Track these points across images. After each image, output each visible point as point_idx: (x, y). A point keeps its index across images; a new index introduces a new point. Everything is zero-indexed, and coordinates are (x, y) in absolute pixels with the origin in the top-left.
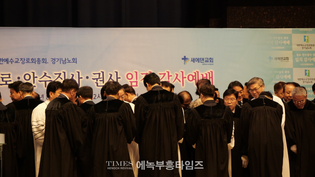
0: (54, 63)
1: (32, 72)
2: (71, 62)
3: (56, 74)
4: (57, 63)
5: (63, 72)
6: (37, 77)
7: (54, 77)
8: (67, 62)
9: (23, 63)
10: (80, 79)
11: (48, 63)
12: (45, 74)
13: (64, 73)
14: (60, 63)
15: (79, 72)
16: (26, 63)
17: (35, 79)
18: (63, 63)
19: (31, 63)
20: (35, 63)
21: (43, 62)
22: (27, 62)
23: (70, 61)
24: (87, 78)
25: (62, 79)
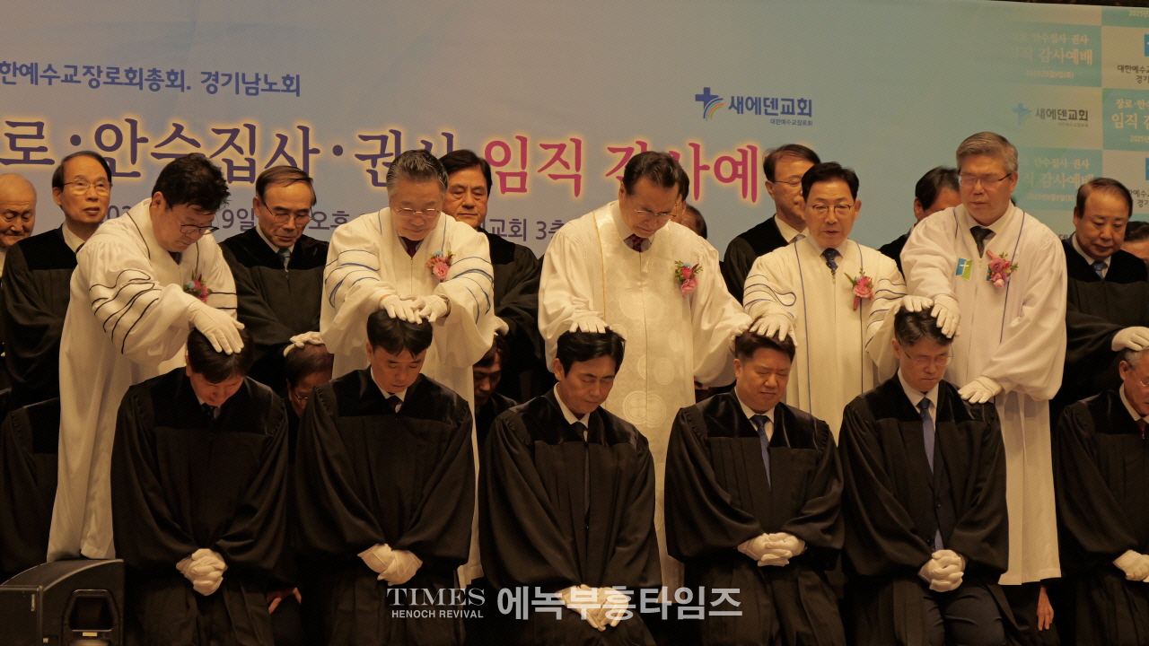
0: (212, 89)
1: (127, 120)
2: (278, 91)
3: (218, 132)
4: (226, 92)
5: (246, 125)
6: (144, 140)
7: (210, 143)
8: (263, 90)
9: (94, 83)
10: (312, 157)
11: (189, 88)
12: (179, 128)
13: (252, 128)
14: (237, 92)
15: (305, 130)
16: (105, 83)
17: (140, 145)
18: (248, 93)
19: (126, 84)
20: (141, 88)
21: (169, 83)
22: (110, 80)
23: (274, 87)
24: (338, 151)
25: (240, 150)
